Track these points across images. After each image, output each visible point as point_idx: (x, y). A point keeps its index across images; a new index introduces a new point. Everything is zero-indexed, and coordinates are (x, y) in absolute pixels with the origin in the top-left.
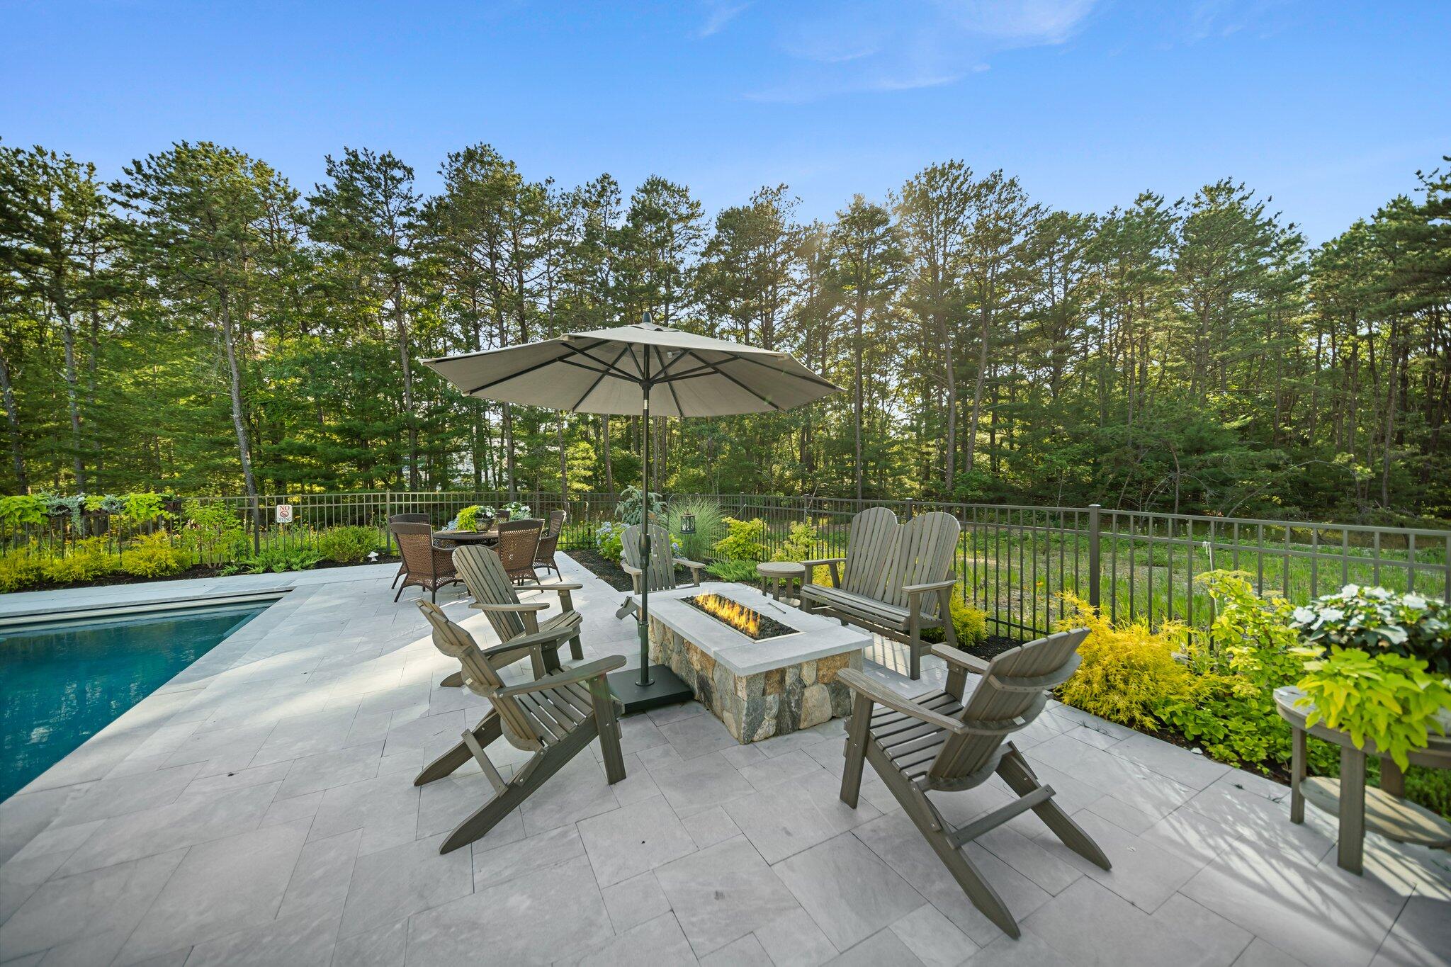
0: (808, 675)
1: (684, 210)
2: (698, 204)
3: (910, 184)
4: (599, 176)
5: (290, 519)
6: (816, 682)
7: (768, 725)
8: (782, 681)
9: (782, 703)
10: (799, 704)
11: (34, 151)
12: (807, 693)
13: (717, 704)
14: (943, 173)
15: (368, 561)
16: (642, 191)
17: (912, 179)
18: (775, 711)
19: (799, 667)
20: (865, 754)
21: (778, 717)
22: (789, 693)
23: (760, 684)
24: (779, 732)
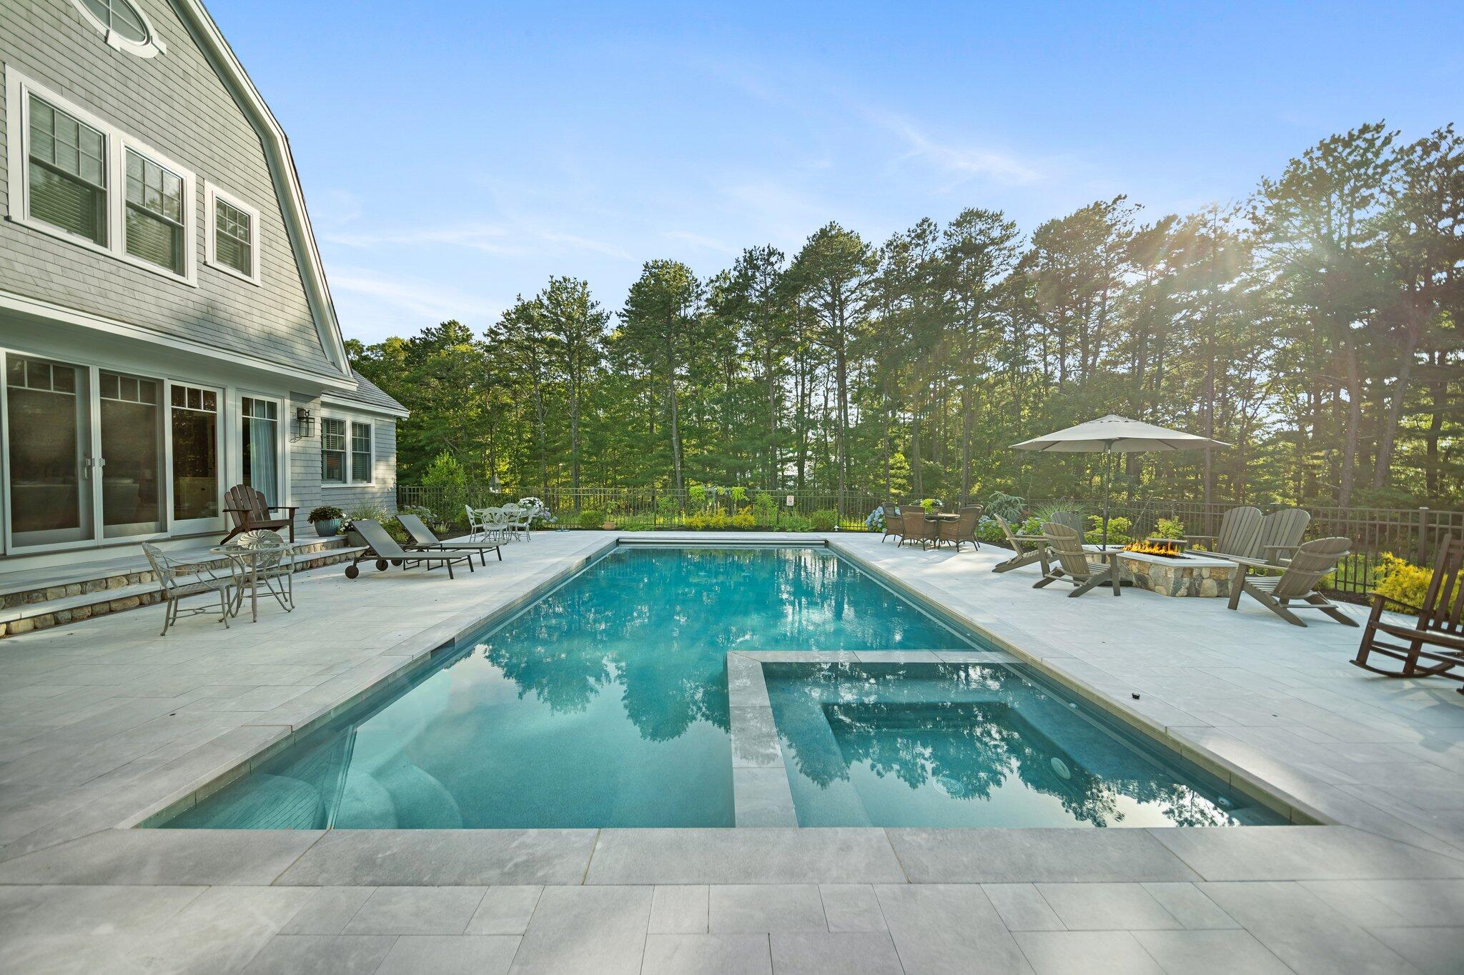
0: (1205, 573)
1: (996, 233)
2: (1013, 225)
3: (1297, 163)
4: (919, 221)
5: (792, 504)
6: (1210, 577)
7: (1183, 591)
8: (1191, 573)
9: (1191, 583)
10: (1199, 585)
11: (562, 280)
12: (1204, 581)
13: (1151, 584)
14: (1347, 144)
15: (834, 531)
16: (954, 225)
17: (1299, 156)
18: (1188, 585)
19: (1200, 568)
20: (1242, 589)
21: (1189, 589)
22: (1195, 579)
23: (1180, 573)
24: (1189, 595)
